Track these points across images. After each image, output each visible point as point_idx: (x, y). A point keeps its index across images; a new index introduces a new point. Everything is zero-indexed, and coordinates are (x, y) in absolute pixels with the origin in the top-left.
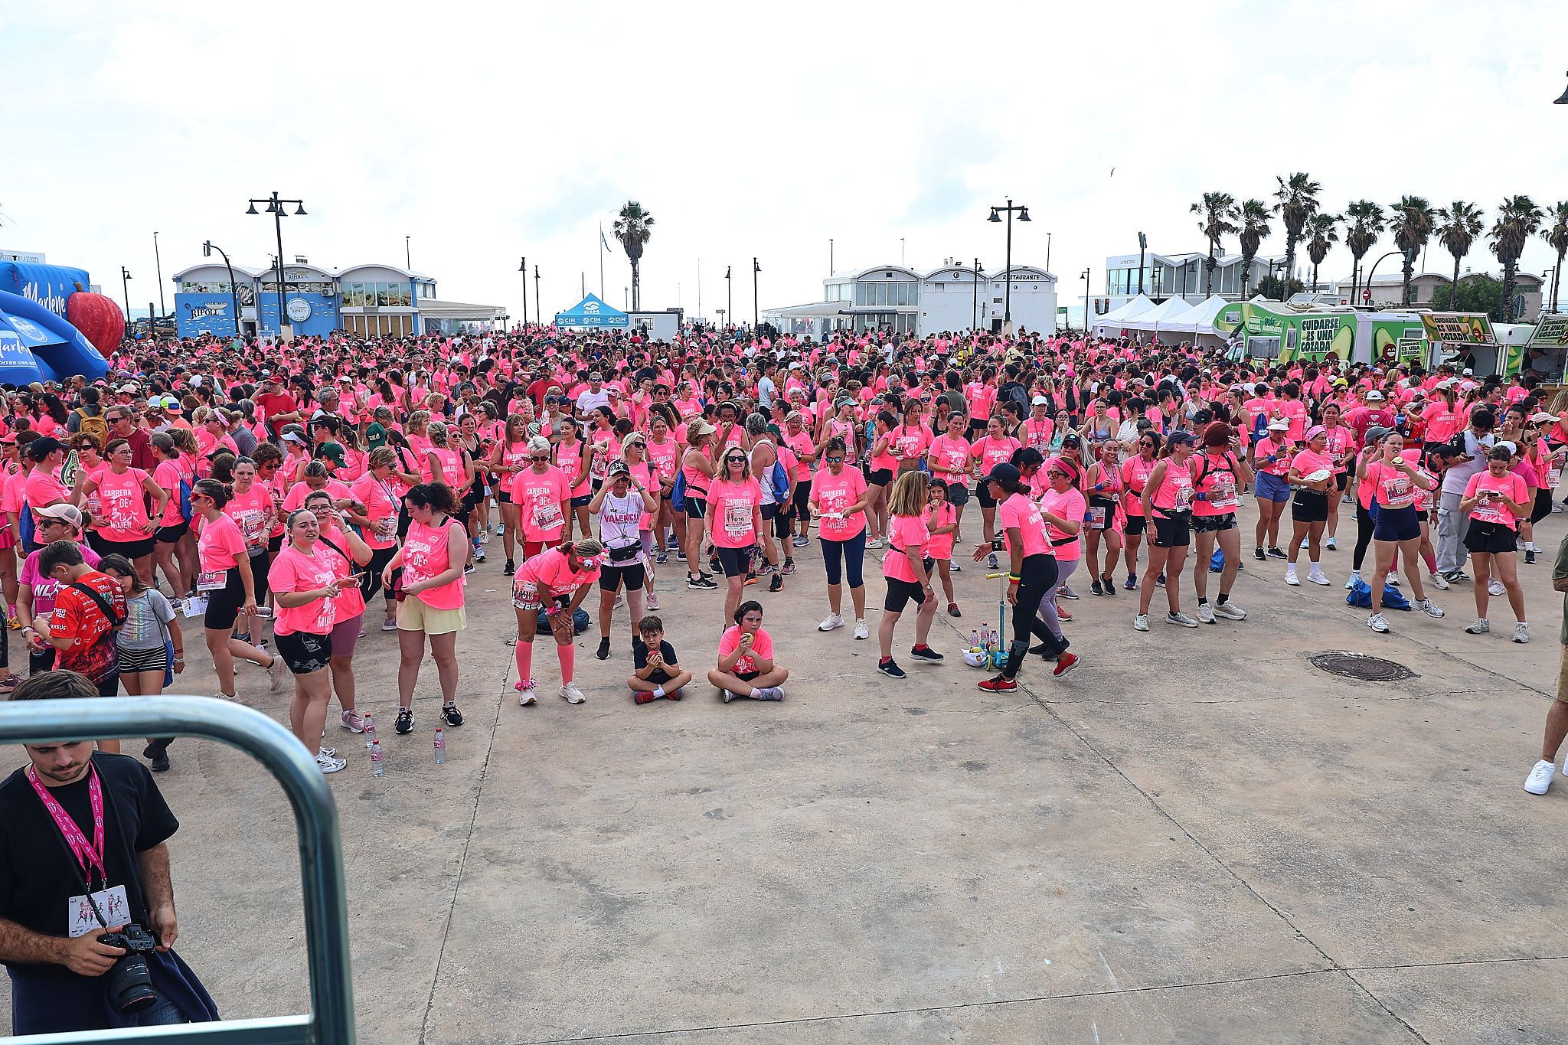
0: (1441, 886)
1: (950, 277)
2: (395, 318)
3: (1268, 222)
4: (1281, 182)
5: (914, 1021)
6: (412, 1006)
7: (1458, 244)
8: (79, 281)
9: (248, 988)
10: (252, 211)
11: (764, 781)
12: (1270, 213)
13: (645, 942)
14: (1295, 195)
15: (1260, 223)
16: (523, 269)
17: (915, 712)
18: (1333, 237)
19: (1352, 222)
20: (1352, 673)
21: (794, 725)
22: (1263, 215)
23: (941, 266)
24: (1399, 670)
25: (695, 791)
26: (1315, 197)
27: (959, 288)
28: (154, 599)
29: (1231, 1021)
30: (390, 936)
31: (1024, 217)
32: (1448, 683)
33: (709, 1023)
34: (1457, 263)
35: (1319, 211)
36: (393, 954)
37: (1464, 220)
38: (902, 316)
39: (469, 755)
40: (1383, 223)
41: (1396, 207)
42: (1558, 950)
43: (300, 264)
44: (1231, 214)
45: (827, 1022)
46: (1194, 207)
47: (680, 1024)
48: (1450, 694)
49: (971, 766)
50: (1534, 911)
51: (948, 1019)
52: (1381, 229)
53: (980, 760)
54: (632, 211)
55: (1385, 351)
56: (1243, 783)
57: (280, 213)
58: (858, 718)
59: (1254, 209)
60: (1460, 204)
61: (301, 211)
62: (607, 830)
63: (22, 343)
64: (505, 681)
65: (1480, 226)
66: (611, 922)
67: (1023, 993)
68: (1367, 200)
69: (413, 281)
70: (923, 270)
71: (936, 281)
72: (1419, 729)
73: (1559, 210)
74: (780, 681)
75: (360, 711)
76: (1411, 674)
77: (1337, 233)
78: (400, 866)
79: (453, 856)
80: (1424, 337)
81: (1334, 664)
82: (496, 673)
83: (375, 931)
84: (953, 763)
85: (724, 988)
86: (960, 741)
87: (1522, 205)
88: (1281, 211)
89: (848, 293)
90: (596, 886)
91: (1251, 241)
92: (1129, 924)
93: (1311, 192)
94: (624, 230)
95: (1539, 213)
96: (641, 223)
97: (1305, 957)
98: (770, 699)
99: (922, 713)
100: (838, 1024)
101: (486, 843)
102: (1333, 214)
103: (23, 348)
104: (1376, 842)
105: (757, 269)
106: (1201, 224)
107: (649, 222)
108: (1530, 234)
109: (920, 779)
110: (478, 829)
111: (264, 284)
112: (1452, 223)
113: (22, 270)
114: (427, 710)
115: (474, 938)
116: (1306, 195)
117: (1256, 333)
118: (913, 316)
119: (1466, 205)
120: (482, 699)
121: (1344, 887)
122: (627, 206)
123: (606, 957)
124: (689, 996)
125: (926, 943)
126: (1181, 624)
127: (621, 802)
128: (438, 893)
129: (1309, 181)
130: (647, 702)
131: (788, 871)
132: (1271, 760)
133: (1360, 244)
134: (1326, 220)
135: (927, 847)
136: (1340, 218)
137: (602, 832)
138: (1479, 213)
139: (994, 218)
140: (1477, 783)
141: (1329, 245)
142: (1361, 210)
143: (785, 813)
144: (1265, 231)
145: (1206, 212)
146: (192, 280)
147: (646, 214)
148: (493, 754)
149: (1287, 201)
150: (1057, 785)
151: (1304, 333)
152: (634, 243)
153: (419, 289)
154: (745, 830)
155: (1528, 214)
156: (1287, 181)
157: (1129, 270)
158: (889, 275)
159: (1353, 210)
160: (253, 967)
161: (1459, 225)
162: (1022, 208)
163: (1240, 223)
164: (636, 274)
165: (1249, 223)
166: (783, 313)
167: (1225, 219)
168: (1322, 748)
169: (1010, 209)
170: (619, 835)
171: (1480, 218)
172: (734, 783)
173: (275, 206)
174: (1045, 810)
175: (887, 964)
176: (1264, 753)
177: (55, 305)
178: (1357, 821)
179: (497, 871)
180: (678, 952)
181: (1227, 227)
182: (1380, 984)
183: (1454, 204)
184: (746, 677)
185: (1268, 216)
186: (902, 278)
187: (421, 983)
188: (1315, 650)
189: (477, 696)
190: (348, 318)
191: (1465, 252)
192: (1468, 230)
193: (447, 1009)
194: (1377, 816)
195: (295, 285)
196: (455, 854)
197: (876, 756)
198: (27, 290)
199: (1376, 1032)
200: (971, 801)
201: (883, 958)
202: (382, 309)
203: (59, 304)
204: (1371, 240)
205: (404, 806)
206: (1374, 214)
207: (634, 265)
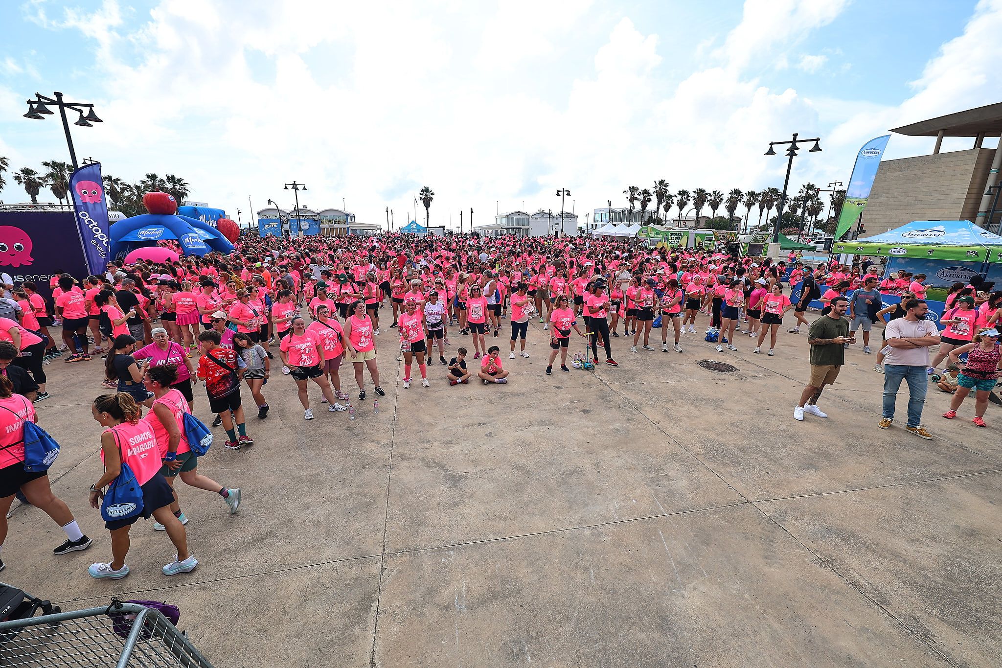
0: (775, 462)
1: (540, 216)
2: (341, 229)
3: (651, 197)
4: (656, 183)
5: (587, 532)
6: (378, 531)
7: (715, 206)
8: (221, 215)
9: (307, 524)
10: (286, 188)
11: (506, 419)
12: (652, 194)
13: (471, 496)
14: (660, 187)
15: (648, 197)
16: (387, 211)
17: (558, 388)
18: (672, 203)
19: (679, 197)
20: (715, 369)
21: (513, 394)
22: (649, 194)
23: (537, 212)
24: (731, 368)
25: (479, 424)
26: (667, 188)
27: (544, 220)
28: (257, 348)
29: (714, 528)
30: (365, 496)
31: (568, 194)
32: (751, 373)
33: (503, 536)
34: (714, 212)
35: (668, 193)
36: (367, 505)
37: (717, 197)
38: (523, 229)
39: (387, 410)
40: (689, 198)
41: (694, 192)
42: (828, 490)
43: (304, 208)
44: (638, 195)
45: (552, 534)
46: (625, 192)
47: (491, 537)
48: (752, 377)
49: (585, 411)
50: (813, 472)
51: (601, 530)
52: (689, 200)
53: (588, 409)
54: (426, 190)
55: (699, 244)
56: (688, 417)
57: (297, 189)
58: (537, 391)
59: (646, 192)
60: (716, 191)
61: (304, 189)
62: (447, 443)
63: (199, 238)
64: (398, 376)
65: (722, 199)
66: (455, 487)
67: (628, 517)
68: (685, 190)
69: (347, 215)
70: (531, 212)
71: (536, 217)
72: (746, 392)
73: (748, 194)
74: (505, 376)
75: (342, 390)
76: (736, 369)
78: (366, 462)
79: (387, 456)
80: (713, 240)
81: (708, 365)
82: (394, 373)
83: (358, 494)
84: (578, 410)
85: (507, 518)
86: (578, 401)
87: (737, 192)
88: (655, 194)
89: (504, 221)
90: (447, 469)
91: (644, 204)
92: (662, 482)
93: (666, 187)
94: (423, 197)
95: (742, 195)
96: (429, 195)
97: (735, 498)
98: (502, 383)
99: (561, 388)
100: (557, 534)
101: (400, 450)
102: (673, 195)
103: (200, 240)
104: (745, 442)
105: (472, 212)
106: (627, 198)
107: (432, 194)
108: (739, 203)
109: (566, 417)
110: (395, 443)
111: (291, 215)
112: (713, 198)
113: (199, 210)
114: (370, 389)
115: (400, 496)
116: (664, 187)
117: (653, 238)
118: (527, 229)
119: (717, 192)
120: (390, 384)
121: (739, 463)
122: (424, 188)
123: (456, 504)
124: (493, 522)
125: (584, 493)
126: (648, 349)
127: (451, 430)
128: (383, 474)
130: (455, 385)
131: (523, 461)
132: (696, 407)
133: (682, 205)
134: (671, 197)
135: (575, 449)
136: (675, 196)
137: (446, 444)
138: (722, 195)
139: (558, 194)
140: (774, 415)
141: (671, 206)
142: (683, 193)
143: (517, 434)
144: (650, 200)
145: (629, 193)
146: (264, 214)
147: (431, 191)
148: (397, 409)
149: (658, 190)
150: (619, 419)
151: (670, 238)
152: (427, 202)
153: (349, 218)
154: (502, 442)
155: (739, 195)
156: (657, 183)
157: (602, 214)
158: (519, 215)
159: (680, 193)
160: (308, 513)
161: (715, 198)
162: (568, 191)
163: (641, 197)
164: (428, 213)
165: (644, 197)
166: (481, 228)
167: (636, 196)
168: (713, 401)
169: (563, 191)
170: (453, 445)
171: (722, 197)
172: (494, 421)
173: (295, 186)
174: (617, 431)
175: (571, 505)
176: (693, 403)
177: (213, 223)
178: (735, 433)
179: (405, 463)
180: (485, 501)
181: (636, 199)
182: (767, 508)
183: (714, 192)
184: (492, 374)
185: (651, 195)
186: (523, 216)
187: (380, 519)
188: (699, 360)
189: (387, 383)
190: (323, 228)
191: (717, 209)
192: (718, 200)
193: (393, 531)
194: (742, 430)
195: (303, 216)
196: (387, 455)
197: (547, 407)
198: (201, 217)
199: (773, 532)
200: (588, 427)
201: (569, 501)
202: (335, 225)
203: (214, 223)
204: (685, 204)
205: (364, 433)
206: (687, 195)
207: (427, 210)
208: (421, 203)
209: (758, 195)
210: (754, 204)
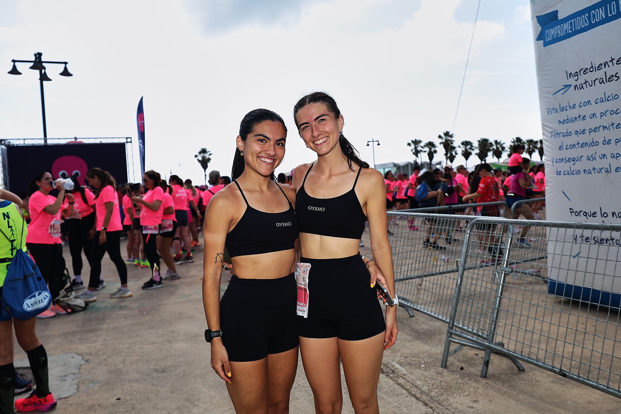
3: (437, 149)
7: (498, 154)
12: (437, 145)
14: (446, 139)
15: (433, 149)
18: (456, 154)
19: (463, 148)
22: (435, 146)
26: (453, 139)
34: (499, 160)
35: (453, 144)
37: (498, 146)
40: (473, 148)
41: (478, 142)
44: (422, 147)
46: (408, 145)
52: (473, 150)
54: (204, 151)
59: (431, 145)
65: (504, 148)
68: (468, 140)
73: (528, 142)
77: (458, 152)
87: (519, 140)
88: (442, 145)
91: (431, 155)
93: (451, 137)
94: (200, 158)
96: (207, 156)
102: (457, 146)
106: (411, 150)
107: (210, 155)
112: (495, 147)
116: (449, 138)
119: (499, 141)
122: (201, 150)
129: (450, 134)
133: (467, 155)
138: (504, 143)
141: (455, 156)
142: (466, 143)
144: (435, 152)
145: (413, 146)
147: (209, 152)
149: (443, 141)
152: (204, 163)
156: (442, 134)
157: (384, 169)
159: (463, 143)
161: (497, 148)
163: (427, 149)
165: (430, 149)
171: (504, 145)
181: (421, 151)
183: (496, 141)
185: (437, 147)
191: (500, 157)
192: (500, 149)
204: (470, 154)
206: (470, 145)
207: (205, 171)
208: (199, 165)
209: (536, 142)
210: (534, 151)
